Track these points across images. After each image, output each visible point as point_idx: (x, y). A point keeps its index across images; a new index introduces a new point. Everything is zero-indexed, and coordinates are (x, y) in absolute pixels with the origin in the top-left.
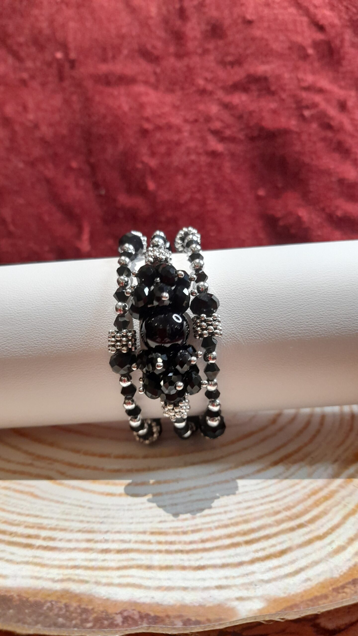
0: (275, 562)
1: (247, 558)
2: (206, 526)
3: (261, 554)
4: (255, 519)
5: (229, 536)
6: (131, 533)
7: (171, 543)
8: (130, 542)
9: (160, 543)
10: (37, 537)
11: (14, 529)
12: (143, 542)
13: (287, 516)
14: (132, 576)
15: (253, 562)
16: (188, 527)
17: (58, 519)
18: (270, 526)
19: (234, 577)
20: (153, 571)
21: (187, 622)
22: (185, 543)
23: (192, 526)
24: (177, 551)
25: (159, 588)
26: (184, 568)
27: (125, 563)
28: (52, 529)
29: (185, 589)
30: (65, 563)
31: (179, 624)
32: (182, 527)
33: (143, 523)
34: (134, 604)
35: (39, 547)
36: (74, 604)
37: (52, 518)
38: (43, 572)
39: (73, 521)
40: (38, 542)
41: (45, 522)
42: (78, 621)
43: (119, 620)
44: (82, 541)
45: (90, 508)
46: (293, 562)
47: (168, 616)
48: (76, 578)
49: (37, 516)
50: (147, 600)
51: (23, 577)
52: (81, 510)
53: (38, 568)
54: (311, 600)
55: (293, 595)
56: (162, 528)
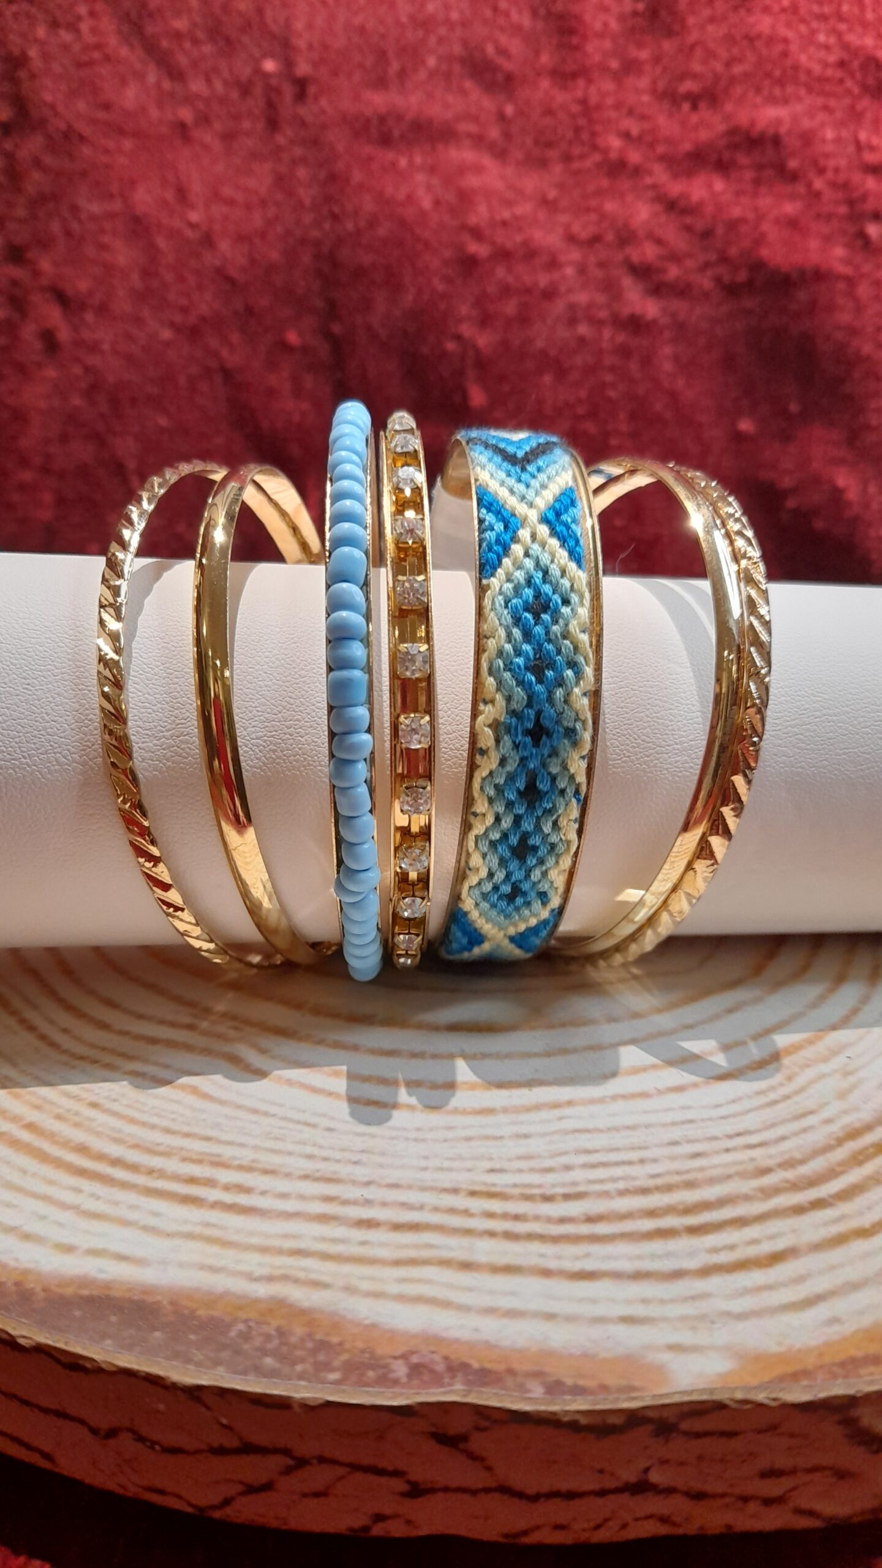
0: (757, 1277)
1: (693, 1264)
2: (598, 1187)
3: (723, 1258)
4: (712, 1181)
5: (651, 1213)
6: (424, 1189)
7: (517, 1218)
8: (421, 1207)
9: (491, 1215)
10: (210, 1183)
11: (156, 1162)
12: (452, 1211)
13: (787, 1181)
14: (429, 1282)
15: (706, 1272)
16: (554, 1186)
17: (256, 1148)
18: (747, 1198)
19: (662, 1302)
20: (476, 1275)
21: (555, 1388)
22: (549, 1220)
23: (564, 1185)
24: (530, 1237)
25: (490, 1311)
26: (546, 1273)
27: (412, 1253)
28: (241, 1168)
29: (550, 1317)
30: (276, 1243)
31: (537, 1390)
32: (540, 1186)
33: (450, 1170)
34: (435, 1340)
35: (217, 1205)
36: (299, 1331)
37: (242, 1145)
38: (227, 1258)
39: (290, 1154)
40: (213, 1195)
41: (227, 1152)
42: (307, 1366)
43: (400, 1370)
44: (313, 1198)
45: (329, 1129)
46: (800, 1279)
47: (511, 1372)
48: (301, 1275)
49: (208, 1139)
50: (464, 1335)
51: (181, 1265)
52: (307, 1133)
53: (215, 1249)
54: (842, 1364)
55: (800, 1351)
56: (494, 1185)
